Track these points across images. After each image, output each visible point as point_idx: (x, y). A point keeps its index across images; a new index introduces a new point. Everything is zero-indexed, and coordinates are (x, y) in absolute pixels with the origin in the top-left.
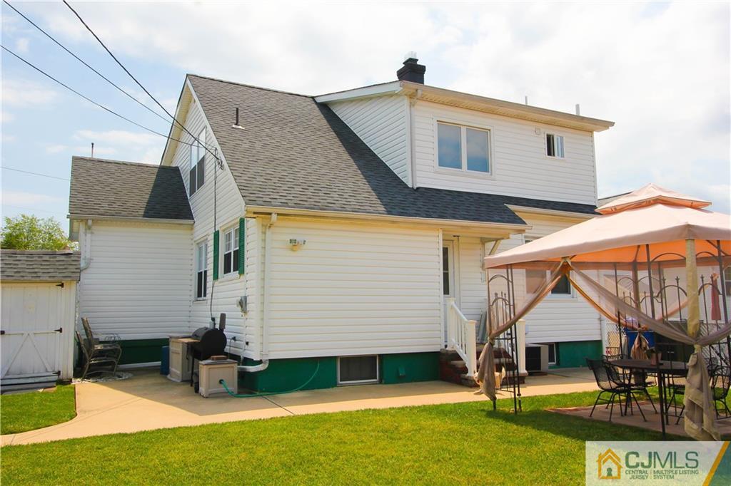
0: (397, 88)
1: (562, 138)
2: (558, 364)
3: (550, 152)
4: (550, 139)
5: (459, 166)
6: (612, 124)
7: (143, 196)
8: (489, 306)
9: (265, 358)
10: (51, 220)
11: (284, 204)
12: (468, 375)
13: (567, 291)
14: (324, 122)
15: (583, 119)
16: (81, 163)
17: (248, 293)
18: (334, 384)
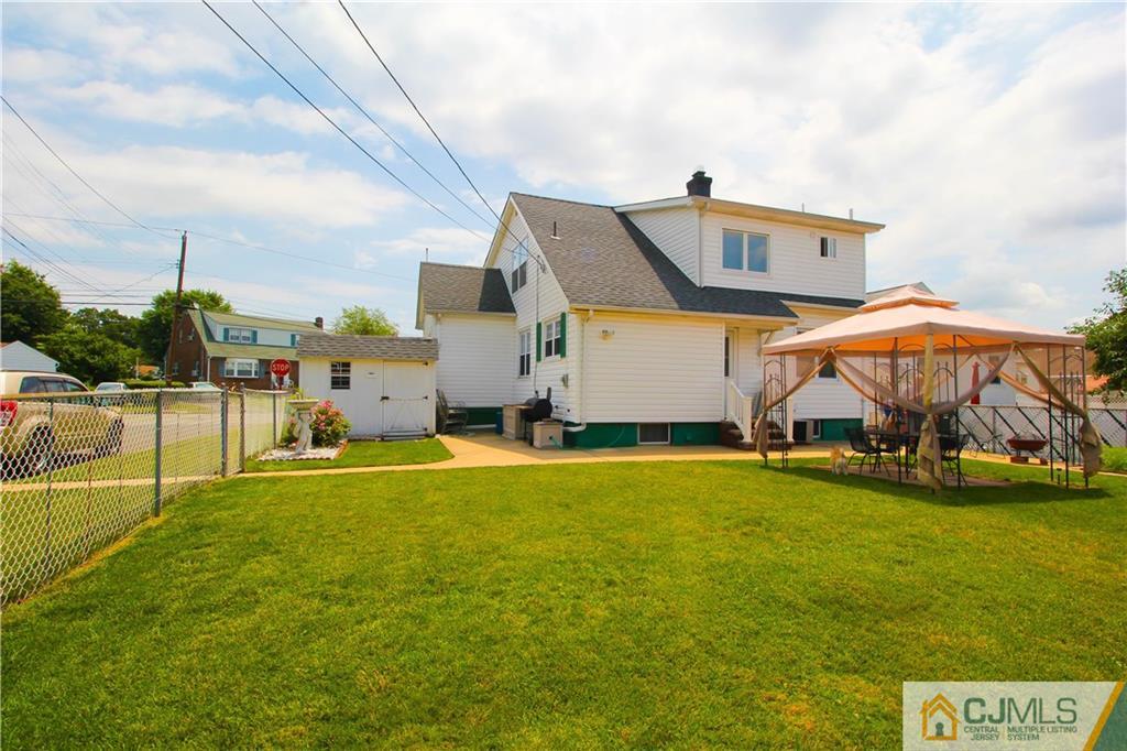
0: (689, 201)
1: (835, 240)
2: (822, 438)
3: (823, 253)
4: (823, 242)
5: (740, 267)
6: (884, 226)
7: (476, 293)
8: (765, 385)
9: (583, 422)
10: (377, 311)
11: (599, 303)
12: (744, 440)
13: (833, 375)
14: (623, 230)
15: (856, 222)
16: (427, 267)
17: (569, 371)
18: (635, 444)
